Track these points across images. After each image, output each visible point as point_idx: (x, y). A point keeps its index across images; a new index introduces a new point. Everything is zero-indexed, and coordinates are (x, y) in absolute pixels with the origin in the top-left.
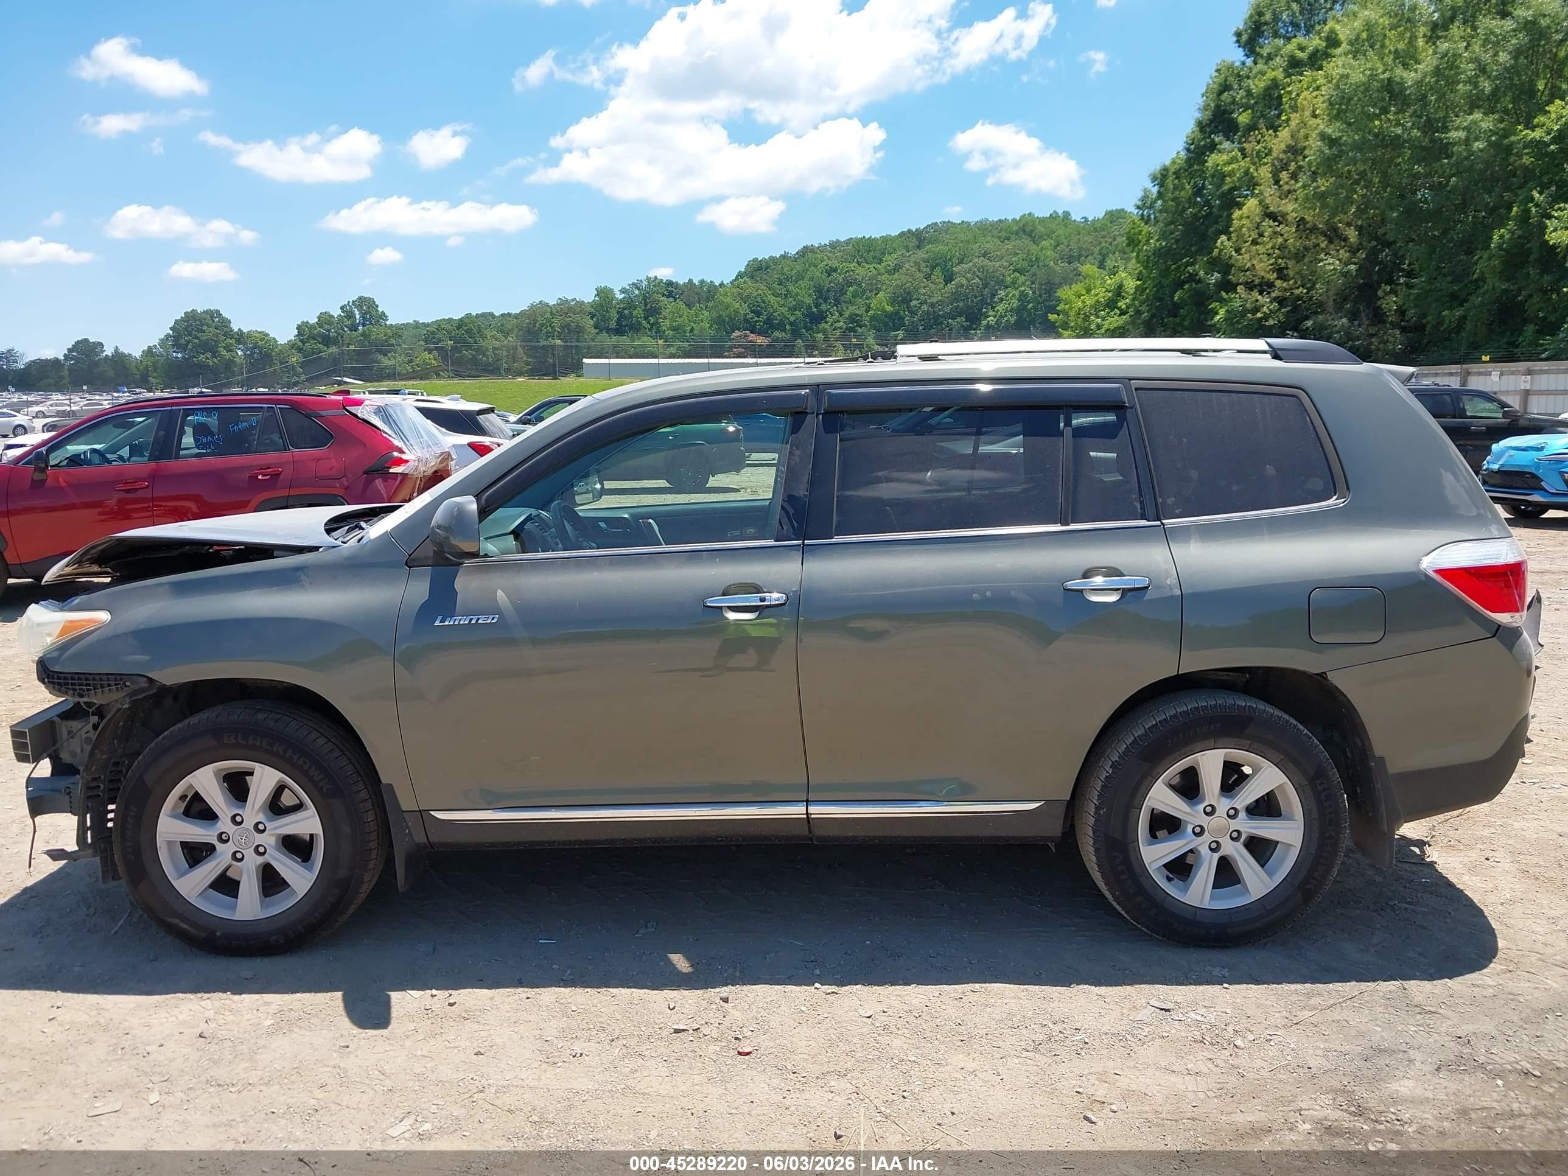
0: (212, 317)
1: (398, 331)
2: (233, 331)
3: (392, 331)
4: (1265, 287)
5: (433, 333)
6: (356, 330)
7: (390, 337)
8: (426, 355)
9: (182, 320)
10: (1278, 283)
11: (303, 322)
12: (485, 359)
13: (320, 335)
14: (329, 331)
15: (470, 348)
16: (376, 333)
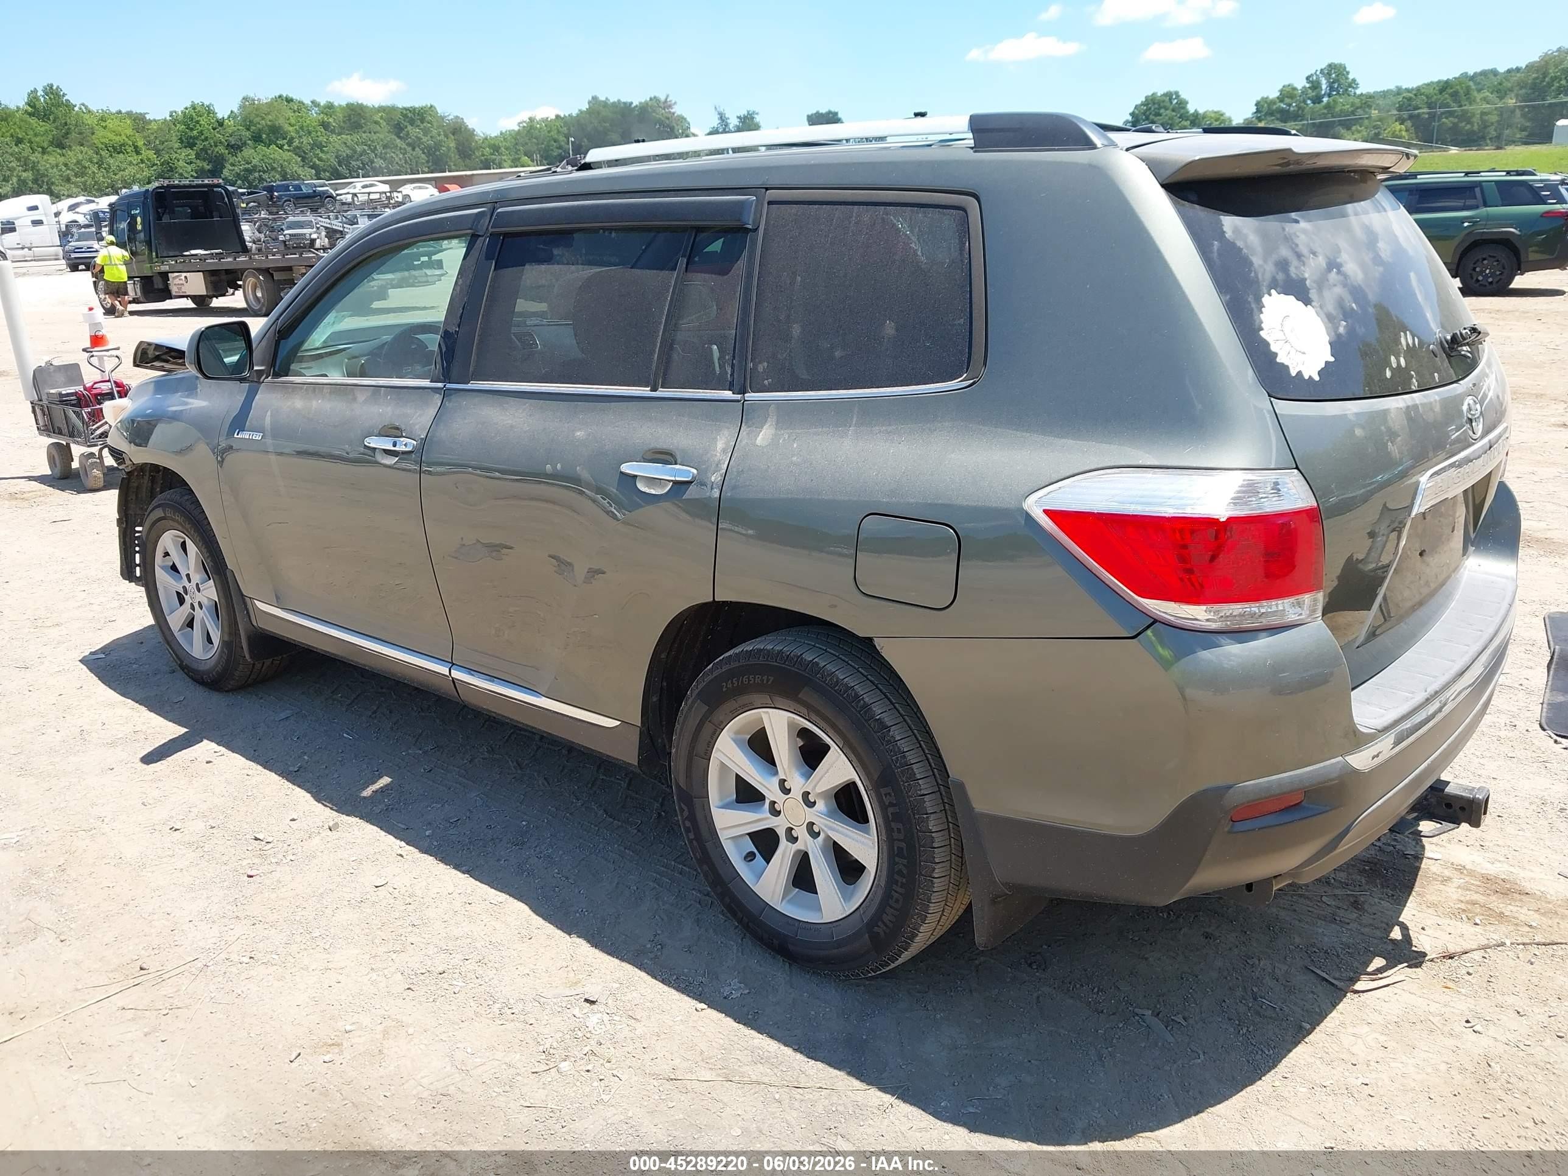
0: (1171, 100)
1: (1368, 101)
2: (1188, 112)
3: (1362, 100)
5: (1410, 99)
6: (1320, 102)
7: (1357, 108)
8: (1398, 126)
9: (1143, 104)
11: (1263, 98)
12: (1468, 127)
13: (1282, 111)
14: (1290, 105)
15: (1451, 114)
16: (1343, 103)
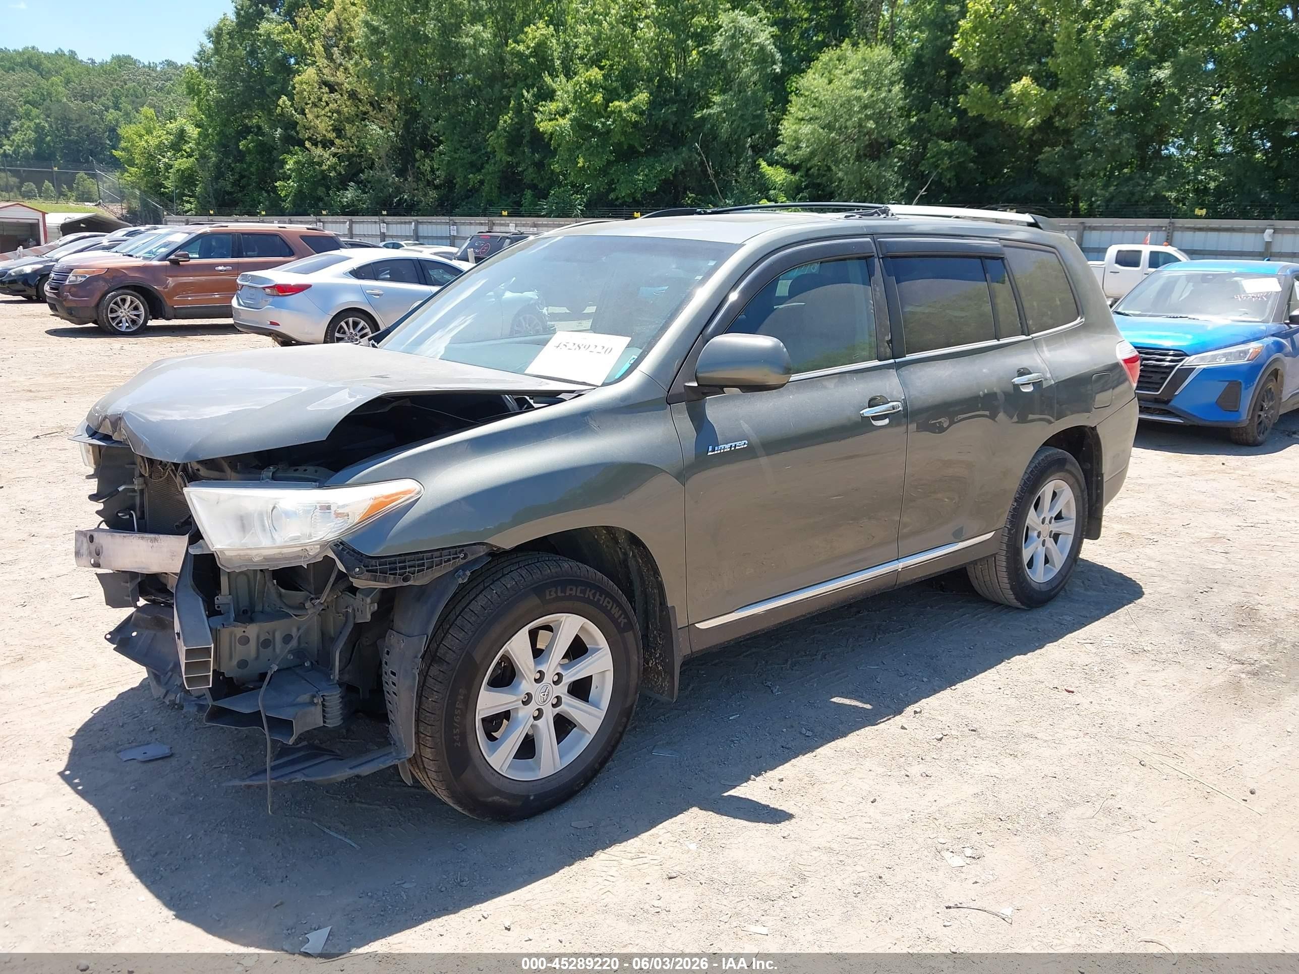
4: (326, 144)
10: (337, 141)
